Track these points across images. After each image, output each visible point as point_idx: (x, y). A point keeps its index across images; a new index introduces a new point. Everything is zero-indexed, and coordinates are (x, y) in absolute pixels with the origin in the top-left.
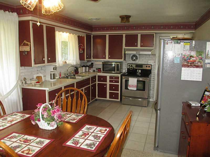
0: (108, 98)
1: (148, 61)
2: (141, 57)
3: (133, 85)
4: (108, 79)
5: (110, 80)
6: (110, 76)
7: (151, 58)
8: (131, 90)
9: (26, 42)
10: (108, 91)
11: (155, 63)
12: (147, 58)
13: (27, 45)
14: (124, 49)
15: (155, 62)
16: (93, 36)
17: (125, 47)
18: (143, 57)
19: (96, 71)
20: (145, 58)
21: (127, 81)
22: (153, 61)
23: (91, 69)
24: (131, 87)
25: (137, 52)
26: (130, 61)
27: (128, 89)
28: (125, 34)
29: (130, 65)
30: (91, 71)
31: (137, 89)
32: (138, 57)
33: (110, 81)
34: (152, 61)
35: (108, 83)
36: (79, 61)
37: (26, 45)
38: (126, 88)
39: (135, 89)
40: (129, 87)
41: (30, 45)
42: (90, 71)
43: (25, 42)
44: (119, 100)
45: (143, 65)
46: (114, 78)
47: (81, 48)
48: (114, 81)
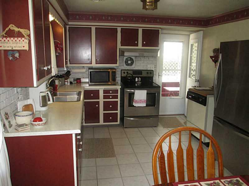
0: (101, 122)
1: (147, 66)
2: (138, 60)
3: (141, 100)
4: (101, 94)
5: (104, 95)
6: (104, 90)
7: (151, 62)
8: (138, 107)
9: (16, 29)
10: (102, 112)
11: (155, 68)
12: (145, 62)
13: (20, 35)
14: (119, 49)
15: (155, 66)
16: (69, 27)
17: (121, 46)
18: (141, 60)
19: (74, 83)
20: (143, 62)
21: (131, 95)
22: (154, 66)
23: (67, 81)
24: (138, 103)
25: (140, 53)
26: (123, 66)
27: (133, 106)
28: (121, 27)
29: (126, 71)
30: (68, 83)
31: (146, 105)
32: (134, 61)
33: (105, 97)
34: (152, 66)
35: (101, 100)
36: (57, 68)
37: (18, 37)
38: (131, 105)
39: (144, 105)
40: (135, 103)
41: (29, 36)
42: (66, 83)
43: (12, 27)
44: (118, 123)
45: (143, 71)
46: (111, 92)
47: (58, 47)
48: (111, 97)
